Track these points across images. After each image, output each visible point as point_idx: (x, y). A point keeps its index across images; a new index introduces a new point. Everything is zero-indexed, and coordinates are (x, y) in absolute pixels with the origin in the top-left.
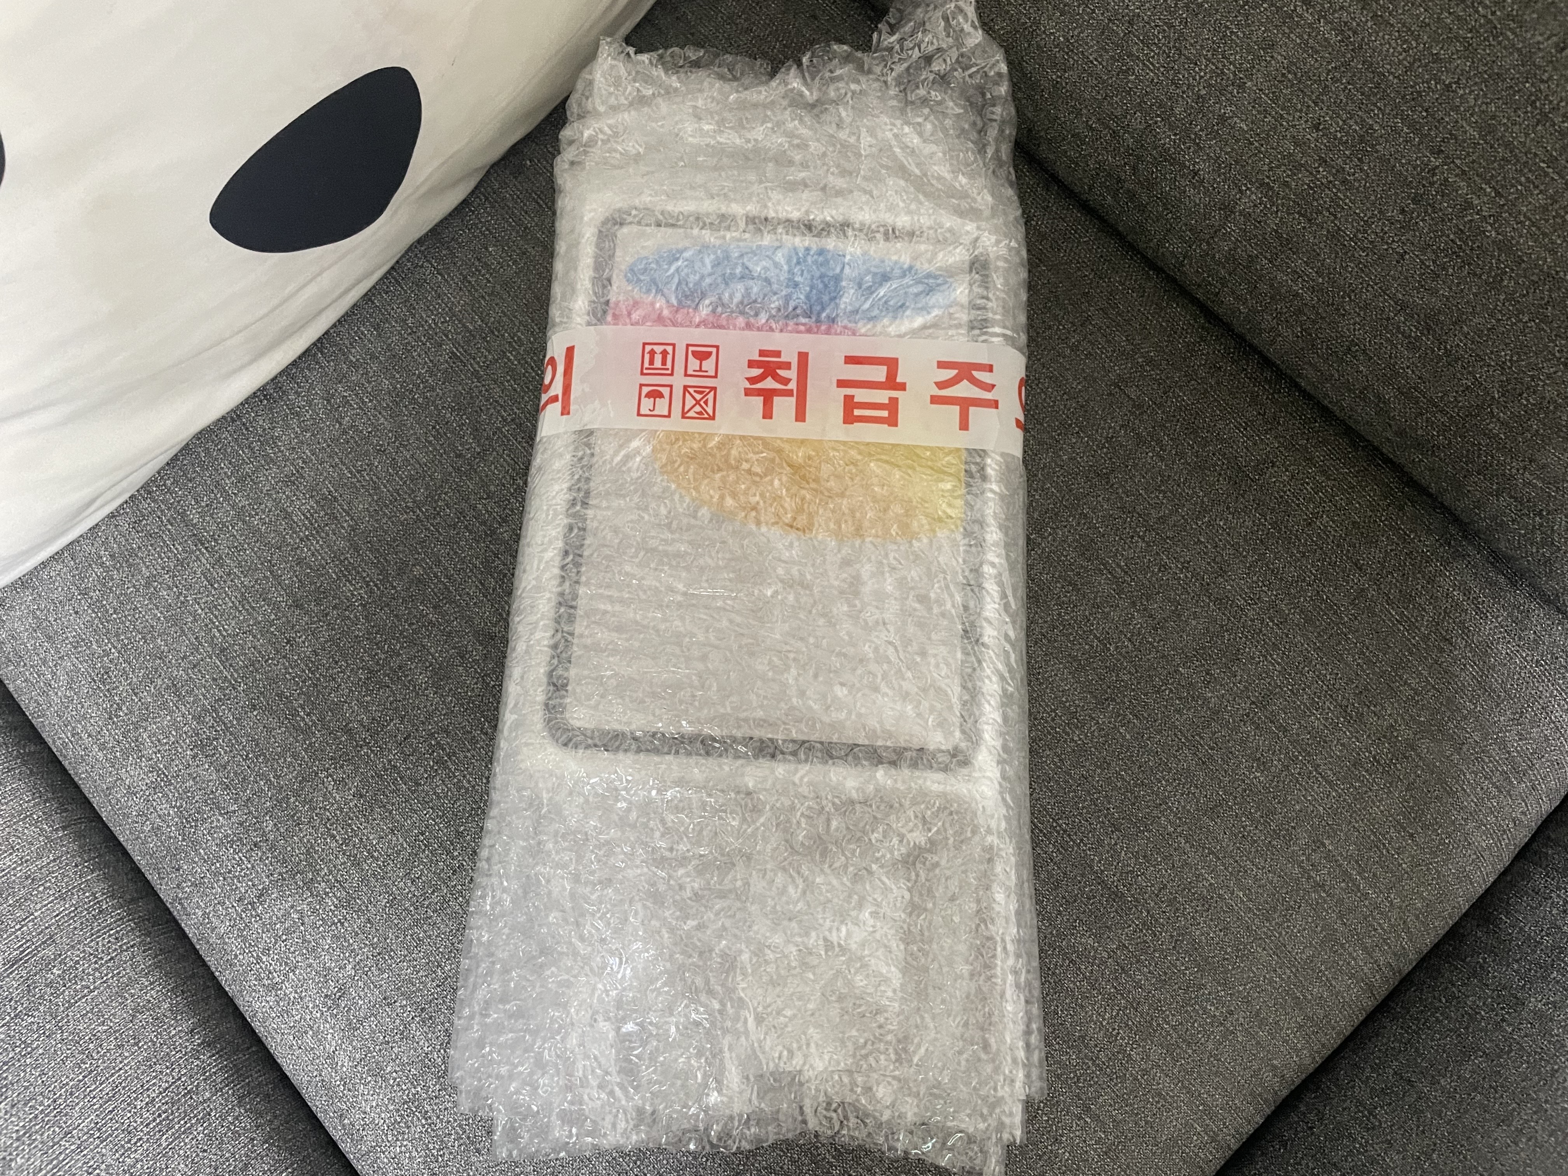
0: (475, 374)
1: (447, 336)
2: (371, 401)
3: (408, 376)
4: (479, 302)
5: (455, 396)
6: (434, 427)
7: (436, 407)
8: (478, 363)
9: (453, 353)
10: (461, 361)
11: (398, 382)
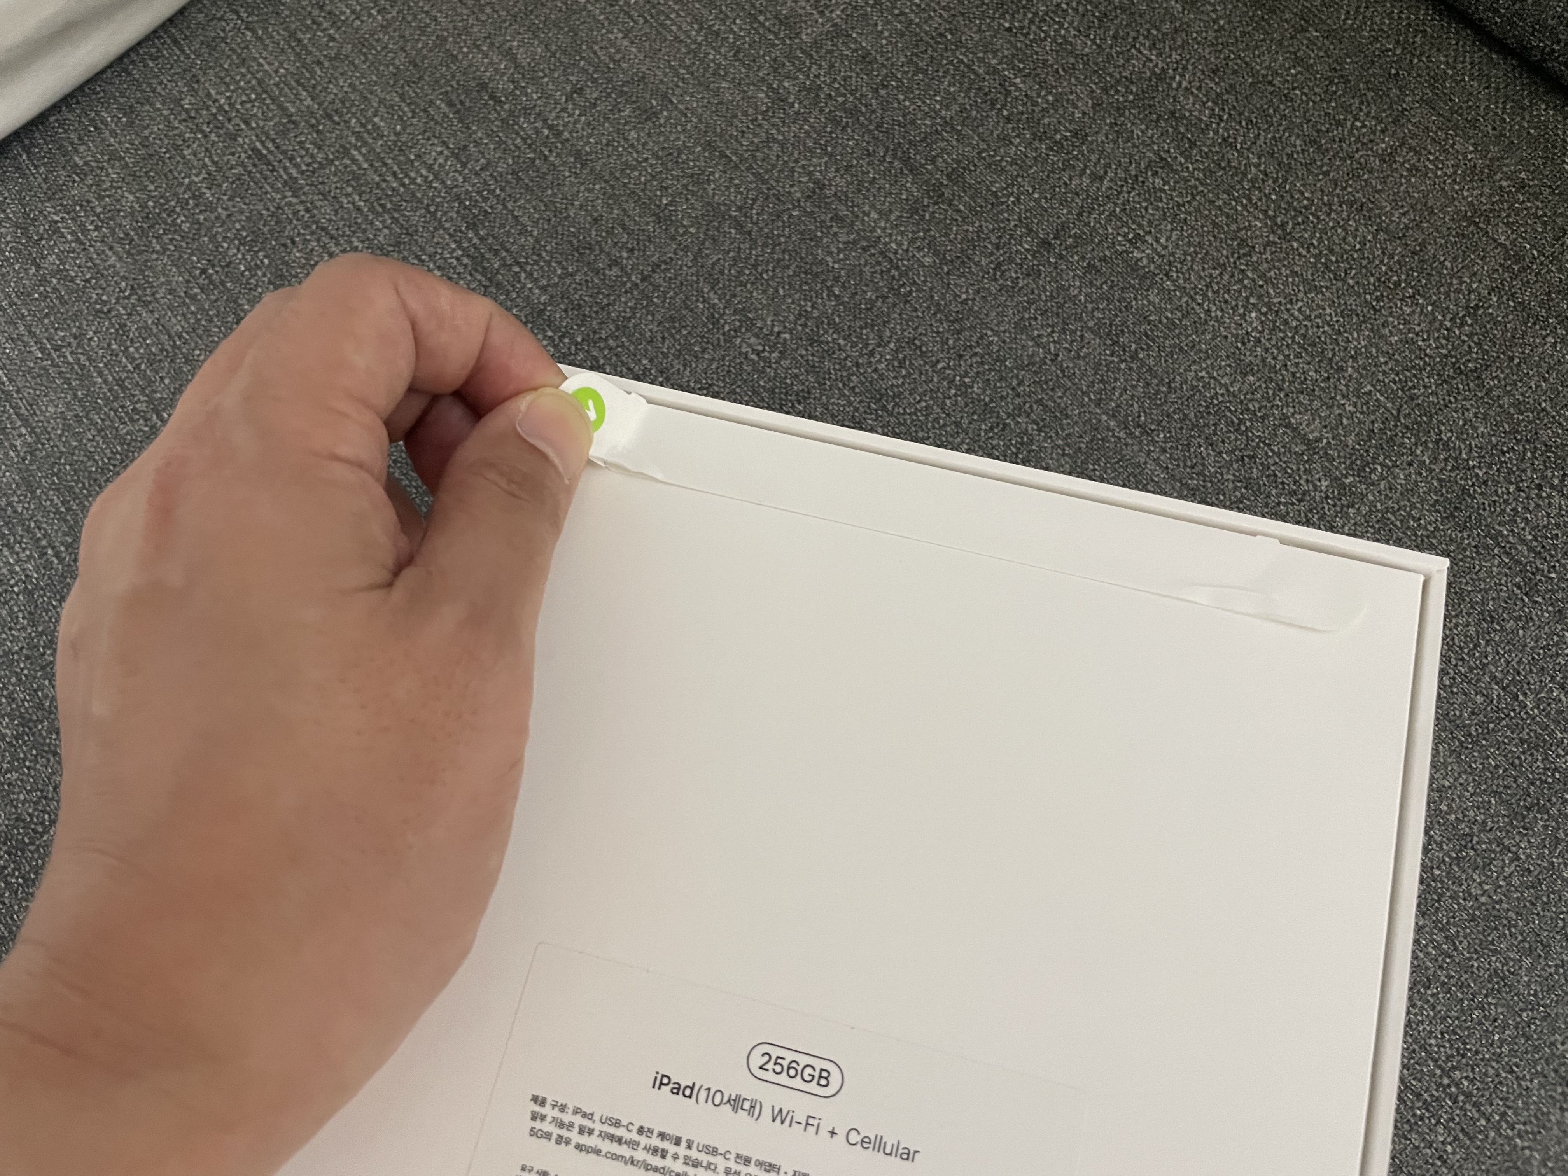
0: (291, 184)
1: (247, 123)
2: (97, 228)
3: (169, 187)
4: (312, 72)
5: (248, 219)
6: (204, 271)
7: (213, 238)
8: (296, 166)
9: (254, 149)
10: (268, 163)
11: (150, 198)
